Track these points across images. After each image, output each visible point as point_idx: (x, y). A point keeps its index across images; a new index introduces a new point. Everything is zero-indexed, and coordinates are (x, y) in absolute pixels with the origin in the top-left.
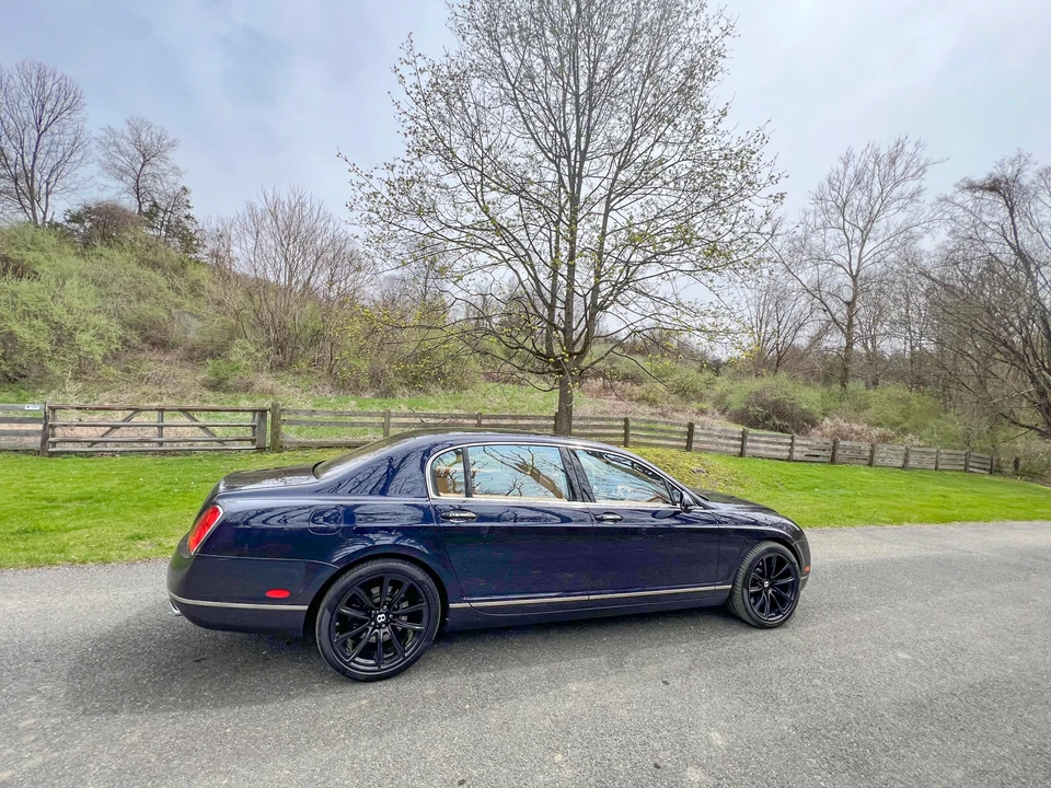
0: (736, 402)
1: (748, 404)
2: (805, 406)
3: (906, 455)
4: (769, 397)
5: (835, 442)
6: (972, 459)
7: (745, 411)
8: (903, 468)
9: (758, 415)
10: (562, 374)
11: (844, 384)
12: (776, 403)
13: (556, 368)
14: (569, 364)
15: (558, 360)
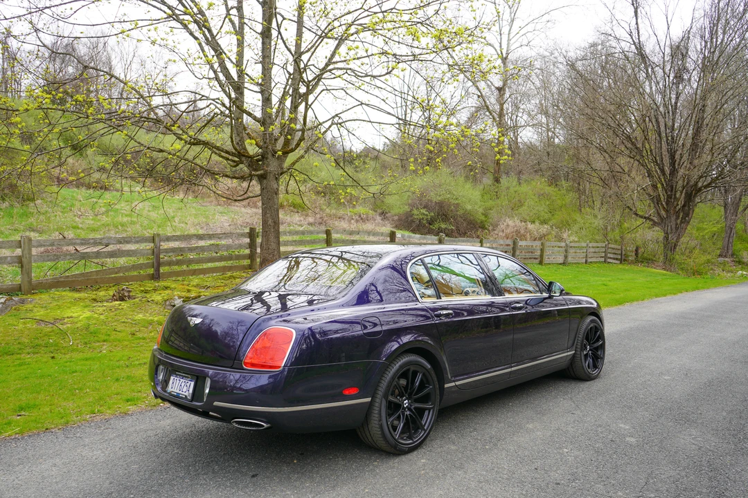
0: (397, 204)
1: (412, 206)
2: (469, 207)
3: (566, 251)
4: (435, 198)
5: (515, 243)
6: (610, 250)
7: (409, 215)
8: (564, 264)
9: (423, 219)
10: (265, 178)
11: (497, 180)
12: (441, 204)
13: (256, 170)
14: (272, 166)
15: (256, 160)
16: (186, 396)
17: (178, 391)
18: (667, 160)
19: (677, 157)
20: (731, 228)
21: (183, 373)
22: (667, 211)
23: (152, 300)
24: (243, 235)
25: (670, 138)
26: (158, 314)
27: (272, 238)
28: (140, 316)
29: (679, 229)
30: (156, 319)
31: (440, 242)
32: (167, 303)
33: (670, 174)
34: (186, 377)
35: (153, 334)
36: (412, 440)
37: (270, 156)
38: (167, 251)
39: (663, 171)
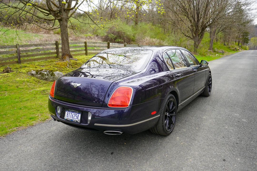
0: (103, 32)
1: (108, 33)
2: (129, 33)
4: (116, 29)
7: (107, 36)
9: (112, 38)
10: (62, 21)
11: (136, 23)
12: (118, 32)
13: (57, 17)
14: (64, 15)
15: (57, 13)
16: (77, 121)
17: (71, 119)
18: (196, 17)
19: (200, 16)
20: (213, 40)
21: (74, 110)
22: (195, 34)
23: (22, 72)
24: (53, 44)
25: (197, 8)
26: (26, 78)
27: (66, 45)
28: (18, 79)
29: (199, 41)
30: (25, 80)
31: (125, 46)
32: (29, 73)
33: (197, 21)
34: (75, 112)
35: (26, 86)
36: (170, 129)
37: (63, 11)
38: (23, 51)
39: (195, 20)
